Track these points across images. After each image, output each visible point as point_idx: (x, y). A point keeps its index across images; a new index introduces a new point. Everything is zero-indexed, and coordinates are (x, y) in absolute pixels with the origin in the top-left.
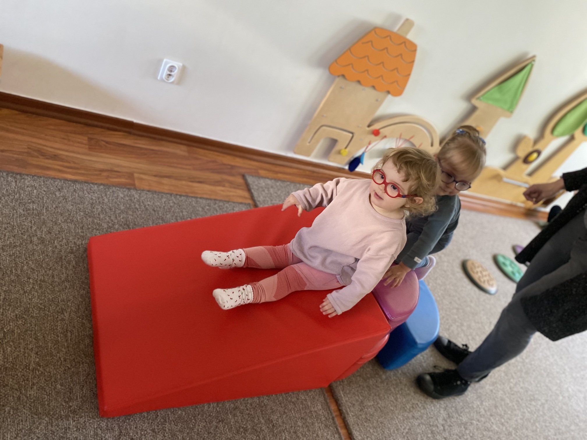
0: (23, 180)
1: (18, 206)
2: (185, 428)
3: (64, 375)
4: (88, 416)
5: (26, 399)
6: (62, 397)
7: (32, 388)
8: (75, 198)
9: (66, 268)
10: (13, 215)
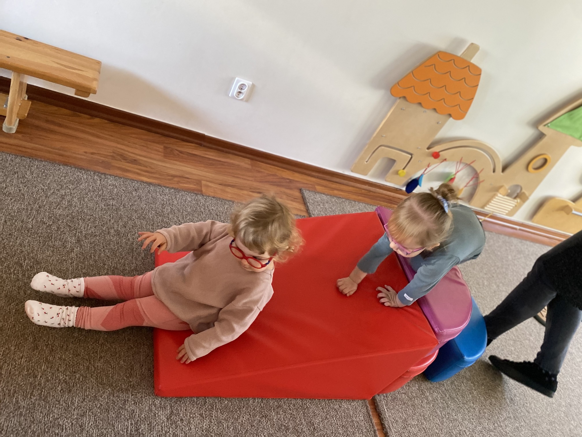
0: (106, 179)
1: (100, 201)
2: (230, 418)
3: (127, 353)
4: (144, 392)
5: (94, 369)
6: (124, 373)
7: (99, 360)
8: (148, 199)
9: (136, 259)
10: (96, 209)
